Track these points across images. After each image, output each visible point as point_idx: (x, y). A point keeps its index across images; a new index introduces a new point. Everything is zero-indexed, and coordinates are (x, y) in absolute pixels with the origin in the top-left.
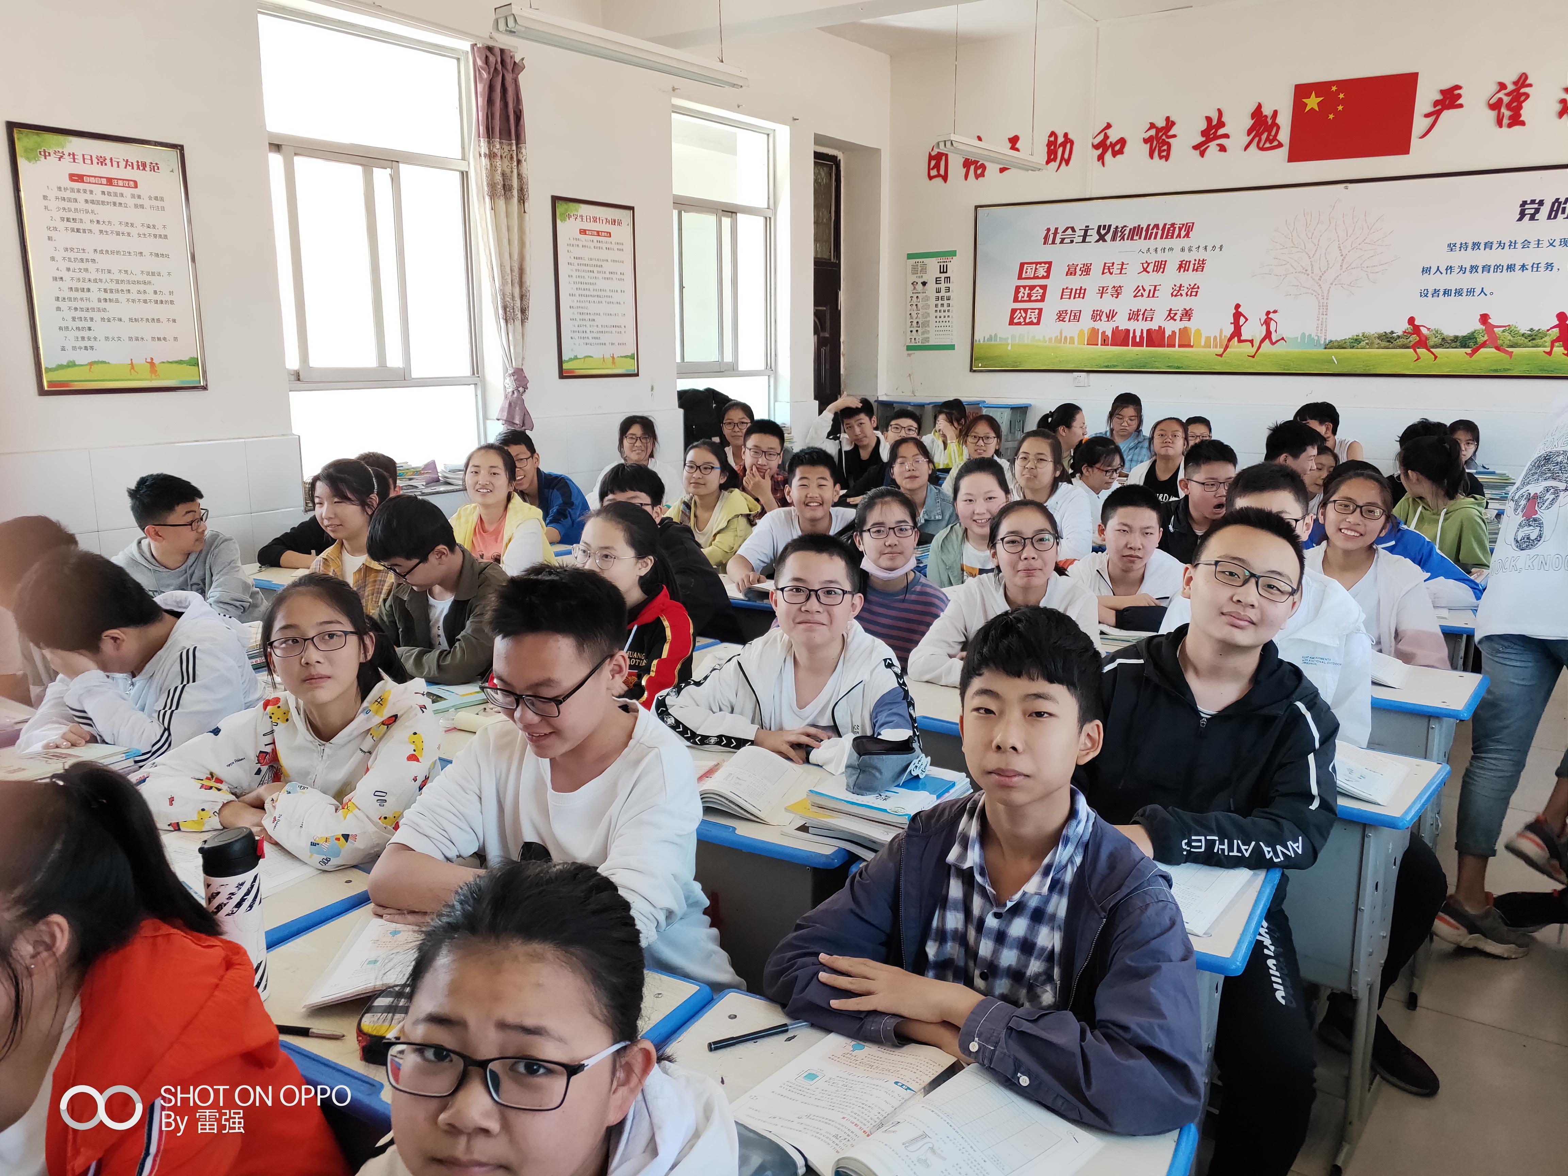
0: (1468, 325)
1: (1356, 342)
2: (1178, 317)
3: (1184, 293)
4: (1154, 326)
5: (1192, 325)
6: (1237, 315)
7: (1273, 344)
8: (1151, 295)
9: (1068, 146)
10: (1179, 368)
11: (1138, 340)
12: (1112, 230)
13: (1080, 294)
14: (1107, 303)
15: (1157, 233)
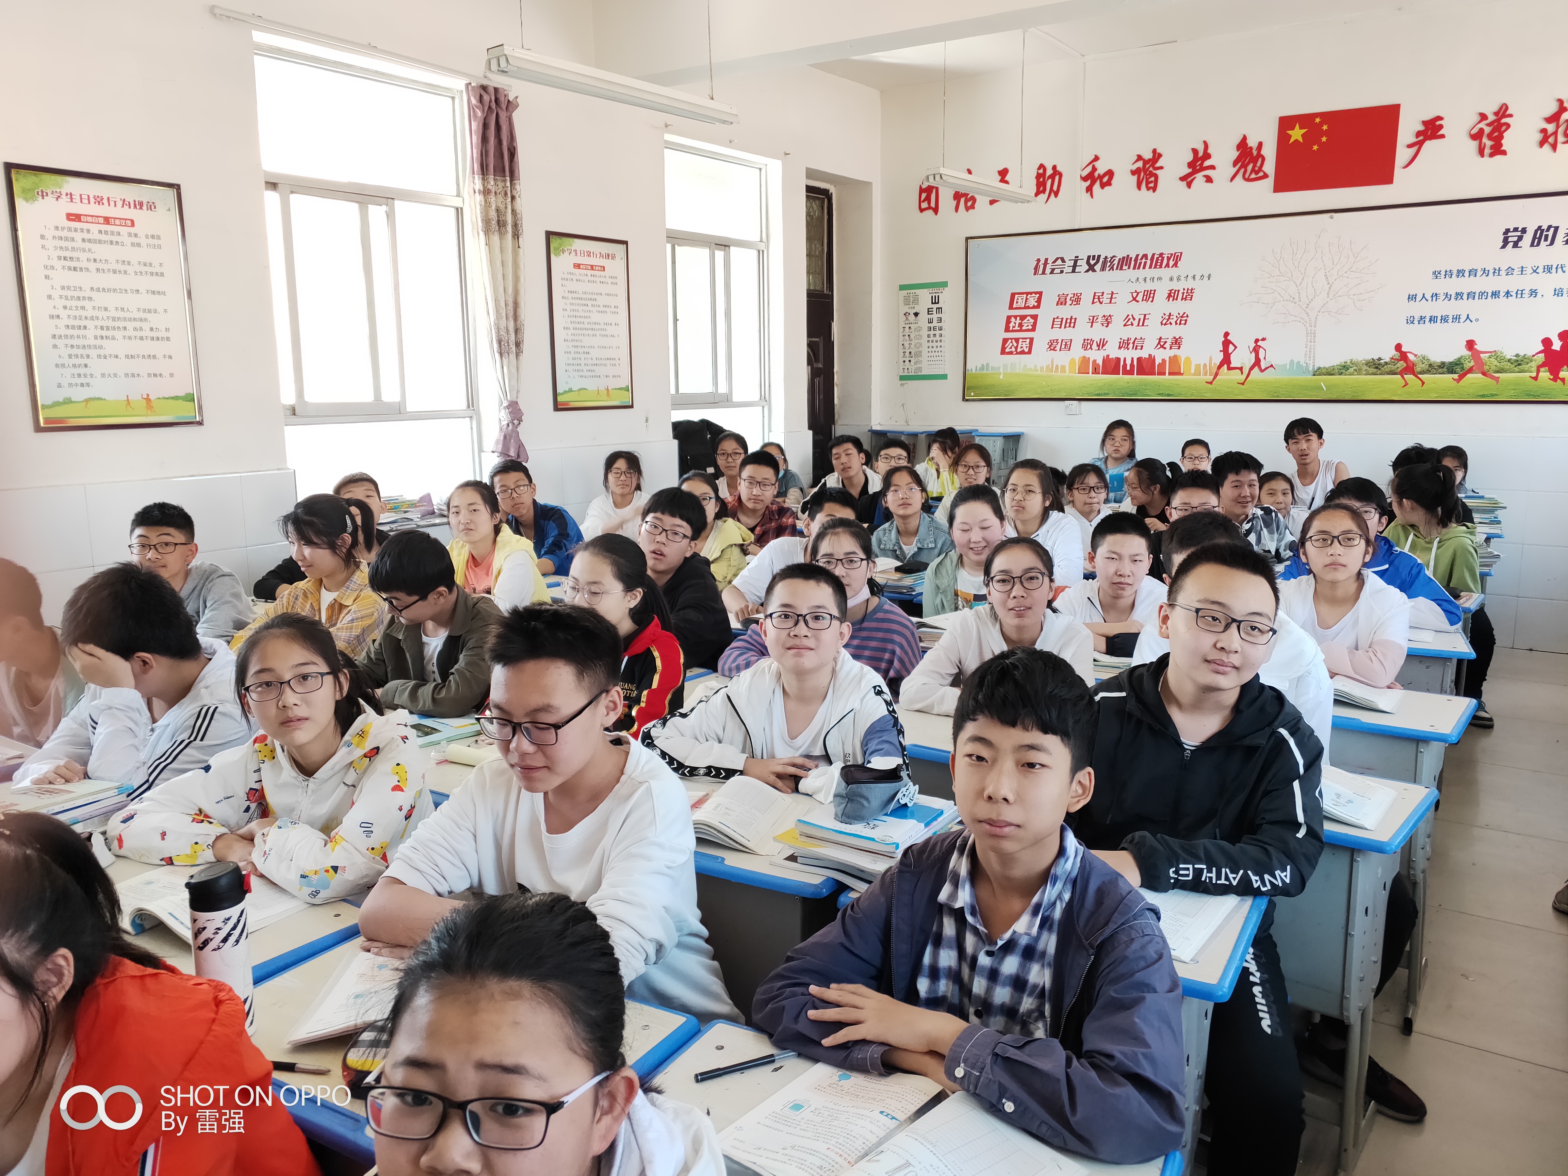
0: (1454, 351)
1: (1343, 369)
2: (1167, 346)
3: (1173, 322)
4: (1144, 354)
5: (1182, 353)
6: (1227, 343)
7: (1262, 371)
8: (1141, 324)
9: (1057, 178)
10: (1169, 395)
11: (1128, 368)
12: (1101, 260)
13: (1070, 323)
14: (1098, 332)
15: (1145, 263)
